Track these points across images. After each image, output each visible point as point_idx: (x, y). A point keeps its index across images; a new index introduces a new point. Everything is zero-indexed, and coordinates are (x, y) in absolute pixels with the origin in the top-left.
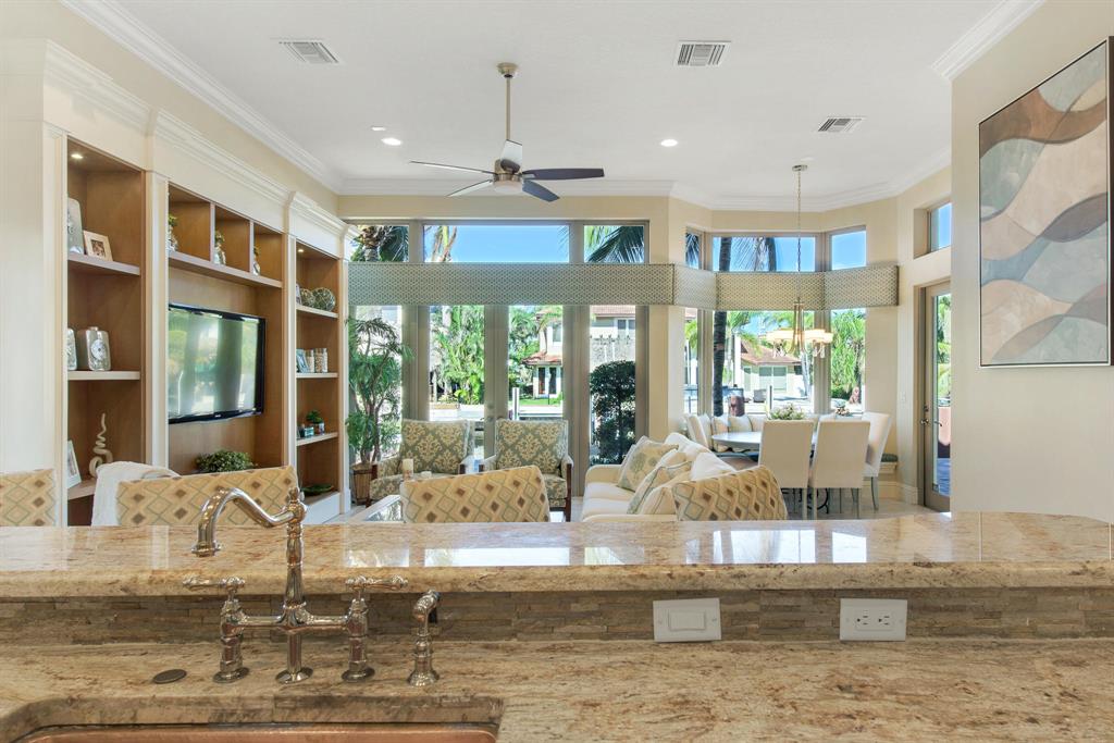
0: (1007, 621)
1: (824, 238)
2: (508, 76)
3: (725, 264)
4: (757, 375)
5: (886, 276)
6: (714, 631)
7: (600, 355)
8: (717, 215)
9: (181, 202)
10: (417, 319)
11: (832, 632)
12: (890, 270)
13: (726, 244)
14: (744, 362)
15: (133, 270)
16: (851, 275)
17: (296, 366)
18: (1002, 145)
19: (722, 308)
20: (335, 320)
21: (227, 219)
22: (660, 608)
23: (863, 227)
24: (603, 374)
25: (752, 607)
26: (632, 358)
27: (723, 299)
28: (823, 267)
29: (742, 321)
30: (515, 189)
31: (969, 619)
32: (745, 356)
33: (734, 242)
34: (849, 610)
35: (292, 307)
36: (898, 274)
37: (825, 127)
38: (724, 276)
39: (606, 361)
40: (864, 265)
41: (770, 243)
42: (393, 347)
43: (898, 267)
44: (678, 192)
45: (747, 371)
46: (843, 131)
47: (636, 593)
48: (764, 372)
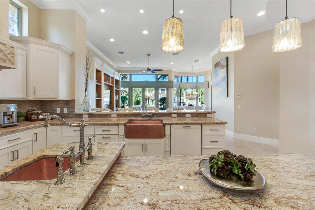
0: (198, 116)
1: (197, 77)
2: (149, 56)
3: (181, 81)
4: (189, 100)
5: (207, 84)
6: (176, 117)
7: (160, 96)
8: (180, 73)
9: (105, 74)
10: (131, 90)
11: (185, 117)
12: (207, 82)
13: (182, 77)
14: (186, 97)
15: (100, 84)
16: (201, 83)
17: (115, 98)
18: (217, 68)
19: (181, 88)
20: (119, 90)
21: (109, 76)
22: (172, 115)
23: (203, 75)
24: (161, 99)
25: (179, 115)
26: (166, 97)
27: (181, 87)
28: (197, 82)
29: (185, 90)
30: (150, 72)
31: (195, 116)
32: (187, 96)
33: (183, 77)
34: (186, 115)
35: (115, 89)
36: (209, 83)
37: (196, 61)
38: (181, 83)
39: (161, 97)
40: (203, 81)
41: (188, 77)
42: (127, 94)
43: (208, 82)
44: (173, 70)
45: (187, 99)
46: (198, 62)
47: (170, 114)
48: (190, 99)
